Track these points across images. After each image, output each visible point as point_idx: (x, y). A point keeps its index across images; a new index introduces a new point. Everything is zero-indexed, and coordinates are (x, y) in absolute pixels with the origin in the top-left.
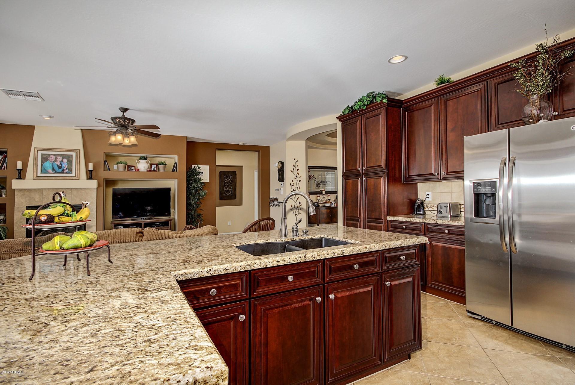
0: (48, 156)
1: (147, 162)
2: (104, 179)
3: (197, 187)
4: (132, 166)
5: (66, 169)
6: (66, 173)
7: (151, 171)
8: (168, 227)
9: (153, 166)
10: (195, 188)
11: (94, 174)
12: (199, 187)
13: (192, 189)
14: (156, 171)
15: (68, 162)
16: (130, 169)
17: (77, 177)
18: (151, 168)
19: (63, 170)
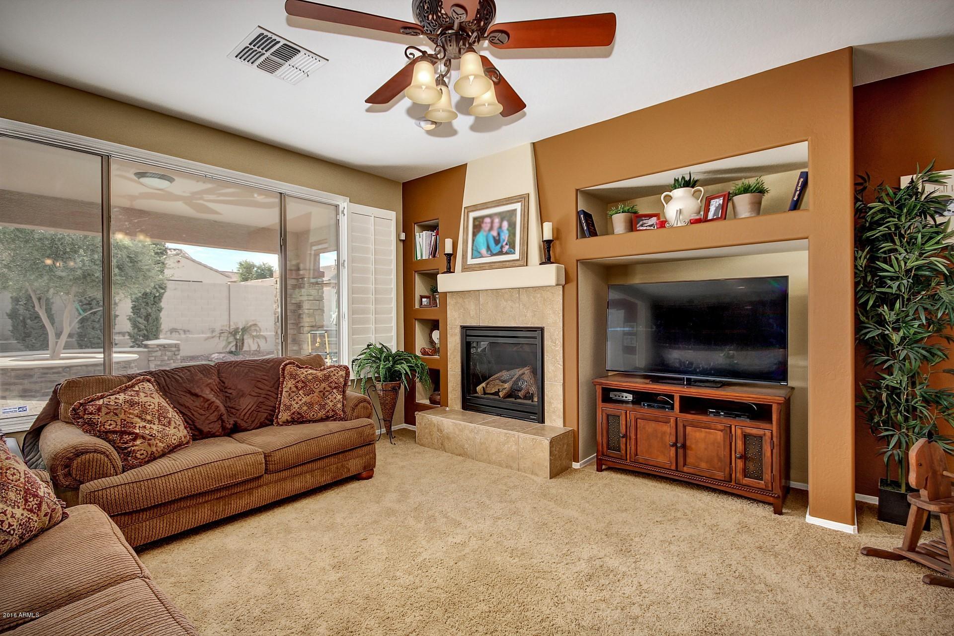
0: (481, 220)
1: (695, 195)
2: (577, 261)
3: (919, 268)
4: (650, 216)
5: (506, 244)
6: (507, 253)
7: (705, 220)
8: (767, 426)
9: (715, 203)
10: (910, 270)
11: (557, 249)
12: (931, 267)
13: (892, 279)
14: (724, 217)
15: (510, 229)
16: (642, 226)
17: (524, 261)
18: (707, 210)
19: (502, 247)
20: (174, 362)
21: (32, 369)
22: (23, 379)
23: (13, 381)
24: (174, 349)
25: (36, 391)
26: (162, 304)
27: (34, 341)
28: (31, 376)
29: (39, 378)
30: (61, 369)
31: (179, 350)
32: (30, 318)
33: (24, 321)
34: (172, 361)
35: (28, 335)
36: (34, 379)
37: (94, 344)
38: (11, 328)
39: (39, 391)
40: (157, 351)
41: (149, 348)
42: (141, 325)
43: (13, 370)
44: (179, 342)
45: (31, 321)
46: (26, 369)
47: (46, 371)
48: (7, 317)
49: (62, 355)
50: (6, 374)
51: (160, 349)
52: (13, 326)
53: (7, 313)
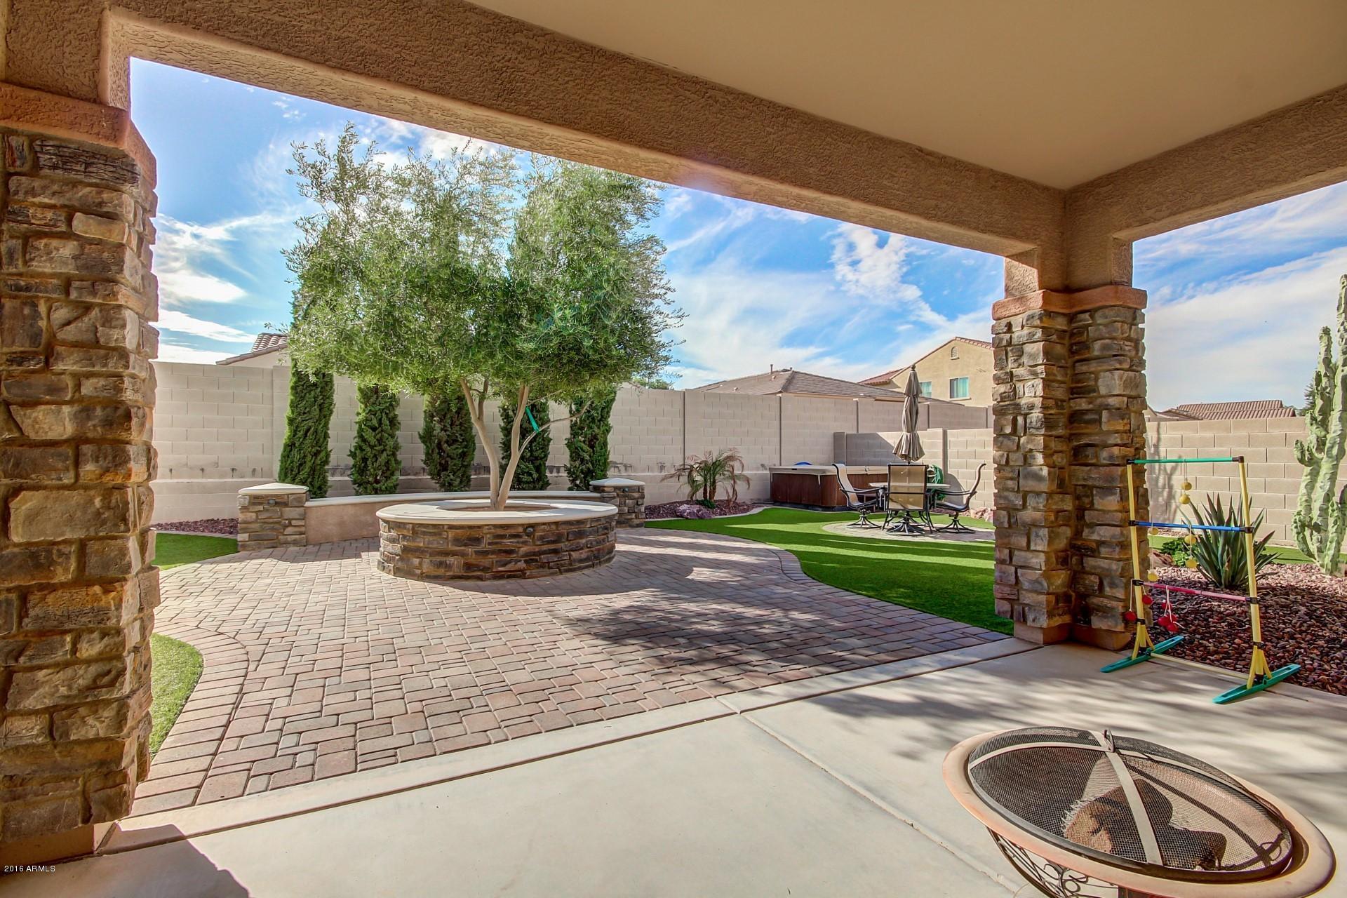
20: (637, 517)
21: (479, 527)
22: (466, 545)
23: (452, 547)
24: (636, 495)
25: (485, 569)
26: (611, 421)
27: (452, 477)
28: (477, 540)
29: (489, 544)
30: (521, 529)
31: (643, 497)
32: (447, 442)
33: (439, 445)
34: (633, 516)
35: (444, 468)
36: (483, 546)
37: (524, 482)
38: (424, 457)
39: (489, 568)
40: (614, 497)
41: (604, 491)
42: (585, 455)
43: (451, 527)
44: (644, 483)
45: (449, 445)
46: (470, 527)
47: (500, 532)
48: (419, 441)
49: (508, 501)
50: (440, 534)
51: (618, 495)
52: (427, 454)
53: (419, 435)
